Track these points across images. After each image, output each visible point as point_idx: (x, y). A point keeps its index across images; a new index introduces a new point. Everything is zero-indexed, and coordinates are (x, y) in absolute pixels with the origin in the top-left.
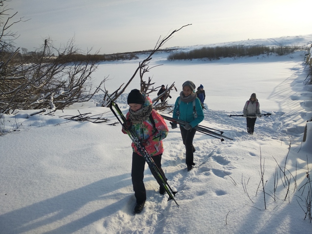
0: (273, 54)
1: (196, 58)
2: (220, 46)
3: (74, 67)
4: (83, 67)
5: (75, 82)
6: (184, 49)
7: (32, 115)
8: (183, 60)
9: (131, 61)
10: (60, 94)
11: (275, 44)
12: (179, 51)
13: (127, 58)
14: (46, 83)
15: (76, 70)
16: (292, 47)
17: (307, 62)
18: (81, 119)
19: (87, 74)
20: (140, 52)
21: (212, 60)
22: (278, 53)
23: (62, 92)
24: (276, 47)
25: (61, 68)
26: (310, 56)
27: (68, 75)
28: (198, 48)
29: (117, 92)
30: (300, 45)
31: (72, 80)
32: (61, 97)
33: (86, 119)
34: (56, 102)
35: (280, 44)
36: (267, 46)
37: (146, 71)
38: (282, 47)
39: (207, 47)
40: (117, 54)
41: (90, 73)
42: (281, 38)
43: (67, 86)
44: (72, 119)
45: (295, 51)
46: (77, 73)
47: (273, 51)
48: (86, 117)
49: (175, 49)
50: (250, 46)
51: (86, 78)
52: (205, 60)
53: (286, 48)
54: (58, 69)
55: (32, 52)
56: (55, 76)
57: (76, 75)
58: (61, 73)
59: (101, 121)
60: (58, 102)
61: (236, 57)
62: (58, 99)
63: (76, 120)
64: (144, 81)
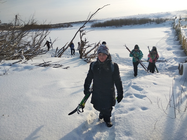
0: (153, 23)
1: (108, 26)
2: (122, 18)
3: (35, 32)
4: (40, 32)
5: (36, 42)
6: (100, 21)
7: (13, 64)
8: (100, 27)
9: (68, 28)
10: (27, 50)
11: (155, 17)
12: (97, 22)
13: (65, 27)
14: (18, 43)
15: (36, 35)
16: (164, 19)
17: (173, 28)
18: (45, 65)
19: (43, 37)
20: (74, 23)
21: (118, 27)
22: (156, 22)
23: (28, 48)
24: (155, 19)
25: (27, 33)
26: (175, 24)
27: (31, 38)
28: (109, 20)
29: (64, 47)
30: (169, 17)
31: (34, 41)
32: (28, 52)
33: (48, 65)
34: (25, 55)
35: (158, 17)
36: (150, 18)
37: (84, 34)
38: (158, 19)
39: (114, 19)
40: (59, 24)
41: (45, 36)
42: (158, 13)
43: (31, 45)
44: (40, 65)
45: (166, 21)
46: (37, 36)
47: (153, 21)
48: (49, 64)
49: (95, 21)
50: (140, 18)
51: (43, 39)
52: (113, 27)
53: (161, 19)
54: (25, 34)
55: (5, 24)
56: (23, 39)
57: (36, 38)
58: (26, 36)
59: (58, 66)
60: (27, 55)
61: (132, 25)
62: (26, 53)
63: (42, 66)
64: (83, 40)
